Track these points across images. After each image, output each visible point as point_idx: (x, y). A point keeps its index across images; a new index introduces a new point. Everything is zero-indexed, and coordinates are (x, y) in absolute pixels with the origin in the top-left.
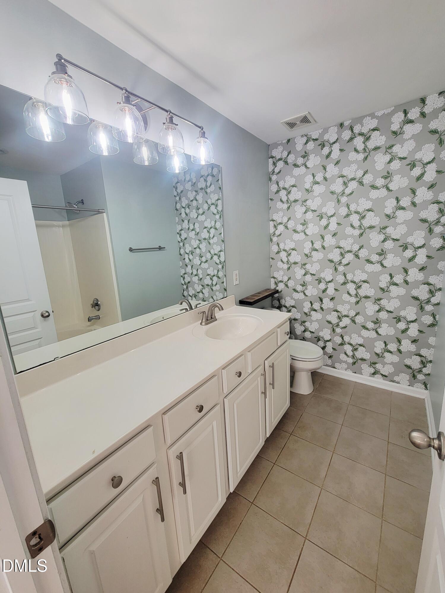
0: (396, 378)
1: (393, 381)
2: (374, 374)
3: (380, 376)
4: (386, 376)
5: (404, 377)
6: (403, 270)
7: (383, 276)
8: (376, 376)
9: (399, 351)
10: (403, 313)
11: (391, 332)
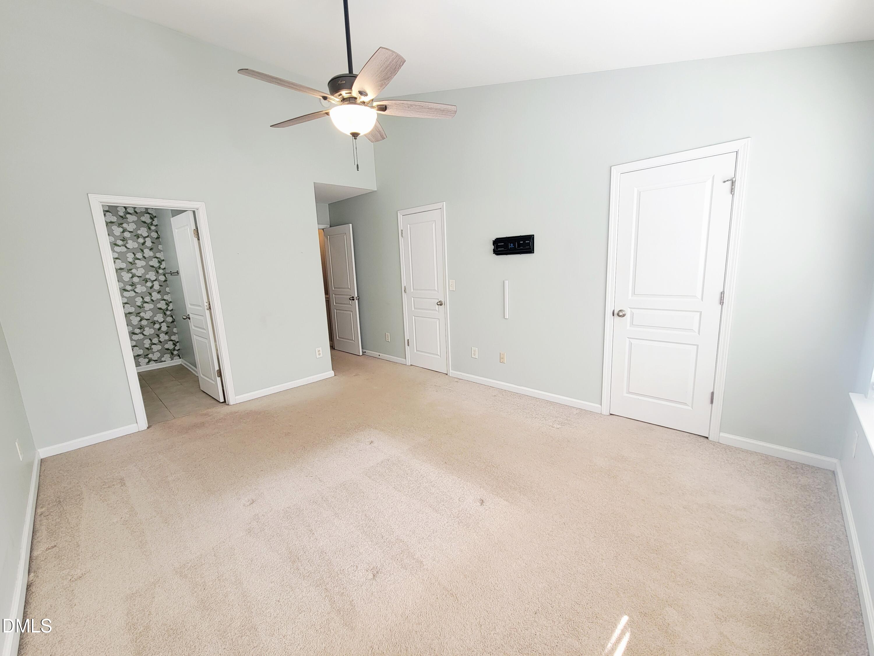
0: (163, 359)
1: (162, 362)
2: (149, 362)
3: (153, 362)
4: (156, 360)
5: (167, 356)
6: (149, 294)
7: (137, 298)
8: (150, 363)
9: (160, 342)
10: (155, 319)
11: (152, 331)
